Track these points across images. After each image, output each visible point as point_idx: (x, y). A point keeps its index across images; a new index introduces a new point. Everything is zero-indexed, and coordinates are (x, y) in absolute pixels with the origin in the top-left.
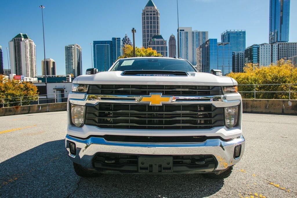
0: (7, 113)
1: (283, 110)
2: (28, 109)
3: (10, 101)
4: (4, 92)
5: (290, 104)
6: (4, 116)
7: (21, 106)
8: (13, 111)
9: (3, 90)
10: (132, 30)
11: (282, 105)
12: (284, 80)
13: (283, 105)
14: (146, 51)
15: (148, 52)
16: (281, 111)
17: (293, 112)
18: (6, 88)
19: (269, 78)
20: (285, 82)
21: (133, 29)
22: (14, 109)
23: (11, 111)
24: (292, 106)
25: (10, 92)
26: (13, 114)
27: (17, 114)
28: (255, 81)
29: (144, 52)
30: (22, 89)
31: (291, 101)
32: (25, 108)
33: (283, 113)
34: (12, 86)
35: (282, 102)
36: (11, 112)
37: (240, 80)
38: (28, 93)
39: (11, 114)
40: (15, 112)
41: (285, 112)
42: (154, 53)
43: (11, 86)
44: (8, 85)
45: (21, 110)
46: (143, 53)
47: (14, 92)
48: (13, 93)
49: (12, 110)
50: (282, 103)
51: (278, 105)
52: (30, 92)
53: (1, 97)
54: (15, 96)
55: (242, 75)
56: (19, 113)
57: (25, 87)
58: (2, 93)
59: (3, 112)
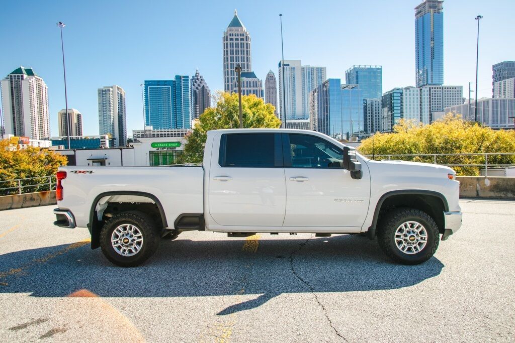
0: (28, 204)
1: (477, 191)
3: (24, 182)
4: (11, 166)
5: (488, 183)
6: (22, 207)
7: (51, 191)
8: (37, 200)
9: (11, 164)
11: (476, 185)
13: (478, 185)
14: (248, 100)
15: (252, 102)
16: (475, 194)
17: (492, 194)
18: (16, 160)
19: (437, 142)
21: (239, 65)
22: (38, 196)
23: (34, 199)
24: (490, 187)
25: (23, 166)
26: (38, 204)
27: (44, 204)
30: (42, 161)
31: (489, 179)
33: (478, 197)
34: (27, 158)
35: (476, 180)
36: (35, 202)
38: (54, 168)
39: (34, 205)
40: (41, 200)
41: (481, 194)
42: (262, 103)
43: (24, 156)
44: (21, 155)
45: (51, 198)
46: (245, 103)
47: (30, 167)
48: (29, 169)
49: (35, 197)
50: (475, 182)
51: (470, 185)
52: (57, 166)
53: (9, 176)
54: (32, 173)
55: (396, 137)
56: (47, 202)
57: (47, 158)
58: (10, 169)
59: (19, 202)
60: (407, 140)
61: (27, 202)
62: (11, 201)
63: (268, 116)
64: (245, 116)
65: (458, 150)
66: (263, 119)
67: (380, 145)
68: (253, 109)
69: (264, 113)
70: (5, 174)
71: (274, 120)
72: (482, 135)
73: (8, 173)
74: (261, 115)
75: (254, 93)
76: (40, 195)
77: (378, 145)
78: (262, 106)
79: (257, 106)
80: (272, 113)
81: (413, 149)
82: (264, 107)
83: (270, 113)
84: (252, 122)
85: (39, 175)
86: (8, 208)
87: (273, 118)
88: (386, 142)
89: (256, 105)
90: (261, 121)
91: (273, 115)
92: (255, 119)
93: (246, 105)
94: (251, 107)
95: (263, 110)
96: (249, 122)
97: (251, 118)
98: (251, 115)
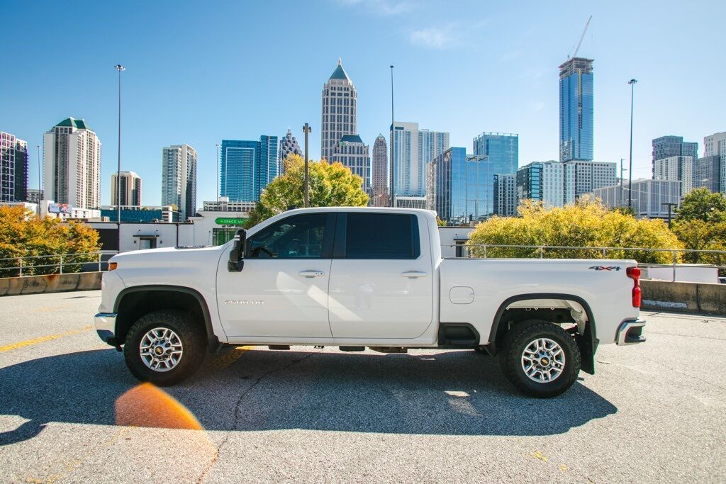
0: (29, 289)
2: (77, 280)
3: (38, 261)
4: (24, 241)
6: (21, 294)
7: (61, 273)
8: (42, 285)
9: (22, 237)
10: (304, 128)
12: (590, 235)
14: (330, 169)
15: (335, 172)
18: (29, 233)
19: (564, 232)
20: (591, 239)
21: (307, 124)
22: (43, 280)
23: (38, 284)
25: (37, 241)
26: (42, 290)
27: (50, 290)
28: (539, 234)
29: (326, 171)
30: (65, 236)
32: (69, 280)
34: (44, 230)
36: (38, 287)
37: (511, 231)
38: (78, 245)
39: (37, 291)
40: (47, 286)
42: (348, 173)
43: (40, 229)
44: (35, 226)
45: (60, 283)
46: (324, 173)
47: (47, 243)
48: (45, 245)
49: (40, 281)
52: (83, 243)
53: (16, 253)
54: (49, 251)
55: (515, 223)
56: (55, 288)
57: (73, 232)
58: (19, 245)
59: (18, 286)
60: (529, 227)
61: (28, 288)
62: (8, 286)
63: (352, 190)
64: (321, 189)
65: (590, 243)
66: (344, 194)
67: (496, 232)
68: (333, 181)
69: (347, 186)
70: (12, 251)
71: (360, 197)
72: (621, 225)
73: (15, 249)
74: (343, 189)
76: (47, 280)
77: (493, 232)
78: (346, 178)
79: (340, 176)
80: (358, 187)
81: (535, 238)
82: (349, 179)
83: (356, 187)
84: (330, 197)
85: (58, 253)
86: (3, 294)
87: (358, 193)
88: (504, 228)
89: (337, 176)
90: (342, 196)
91: (360, 189)
92: (335, 193)
93: (326, 175)
94: (332, 178)
95: (347, 183)
96: (326, 197)
97: (330, 192)
98: (330, 188)
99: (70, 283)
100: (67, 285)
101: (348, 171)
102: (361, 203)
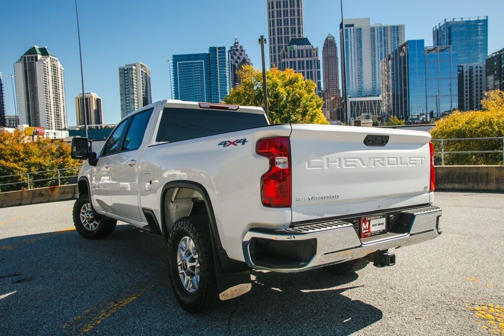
0: (36, 199)
2: (73, 191)
4: (22, 160)
6: (31, 204)
7: (60, 186)
8: (46, 195)
9: (21, 157)
10: (260, 40)
14: (283, 76)
15: (288, 78)
18: (27, 153)
21: (262, 37)
22: (47, 191)
23: (43, 195)
25: (34, 160)
26: (47, 200)
27: (52, 200)
29: (280, 78)
30: (53, 154)
32: (67, 190)
34: (37, 150)
36: (43, 198)
37: (474, 126)
38: (66, 162)
39: (43, 201)
40: (50, 196)
42: (300, 79)
43: (35, 149)
44: (31, 147)
45: (60, 193)
46: (278, 80)
47: (41, 160)
48: (40, 163)
49: (44, 192)
52: (69, 159)
53: (19, 170)
54: (43, 167)
55: (479, 117)
56: (56, 198)
57: (59, 151)
58: (21, 163)
59: (28, 197)
60: (496, 120)
62: (20, 197)
63: (306, 95)
64: (277, 96)
66: (299, 100)
67: (457, 128)
68: (288, 87)
69: (301, 91)
70: (16, 169)
71: (314, 101)
73: (18, 168)
74: (297, 95)
75: (291, 68)
76: (50, 192)
77: (454, 127)
78: (300, 84)
79: (294, 83)
80: (312, 92)
82: (302, 84)
83: (309, 92)
84: (286, 104)
85: (50, 169)
86: (17, 204)
87: (312, 98)
89: (291, 82)
90: (297, 101)
91: (313, 93)
92: (290, 99)
93: (280, 82)
94: (285, 85)
95: (300, 89)
96: (282, 103)
97: (285, 99)
98: (285, 95)
99: (68, 193)
100: (66, 195)
101: (300, 77)
102: (315, 107)
